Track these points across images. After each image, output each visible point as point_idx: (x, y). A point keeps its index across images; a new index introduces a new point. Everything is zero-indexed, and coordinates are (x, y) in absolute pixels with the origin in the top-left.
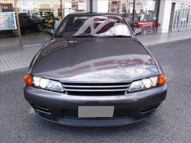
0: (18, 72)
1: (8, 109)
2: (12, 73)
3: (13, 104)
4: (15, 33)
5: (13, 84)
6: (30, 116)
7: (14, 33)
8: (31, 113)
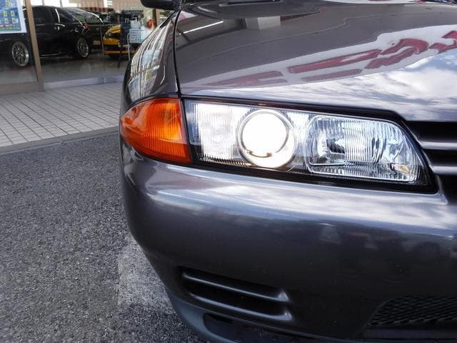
0: (42, 149)
1: (20, 285)
2: (22, 153)
3: (40, 264)
4: (17, 59)
5: (27, 187)
6: (124, 315)
7: (14, 58)
8: (129, 302)
